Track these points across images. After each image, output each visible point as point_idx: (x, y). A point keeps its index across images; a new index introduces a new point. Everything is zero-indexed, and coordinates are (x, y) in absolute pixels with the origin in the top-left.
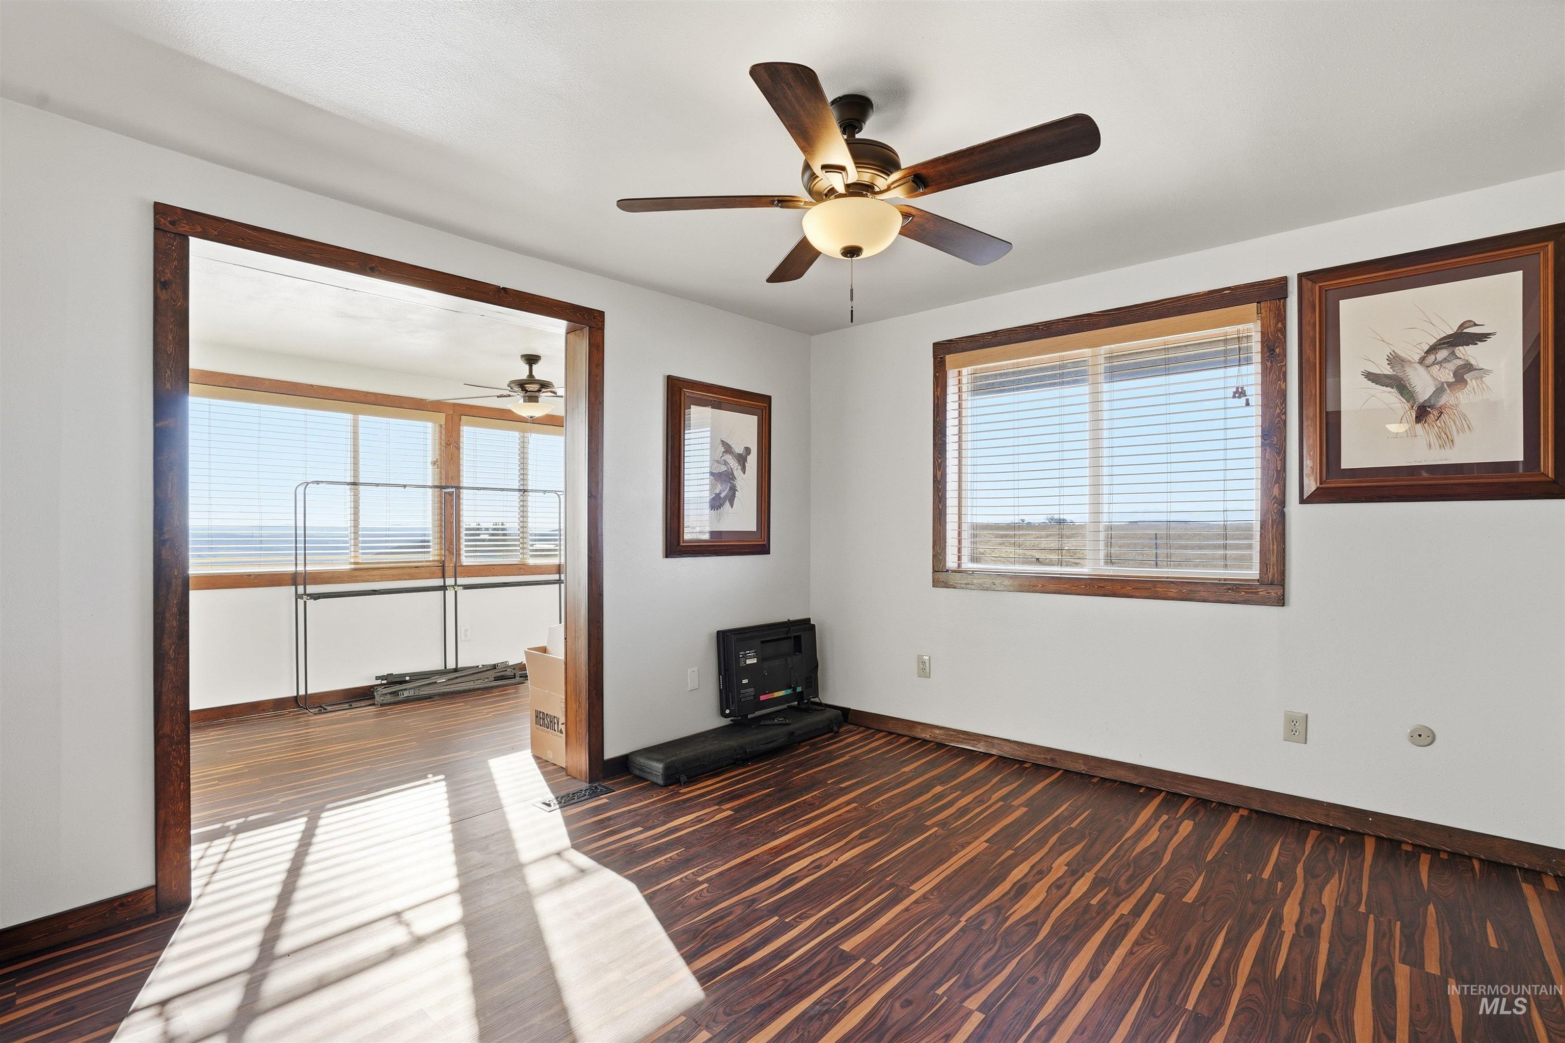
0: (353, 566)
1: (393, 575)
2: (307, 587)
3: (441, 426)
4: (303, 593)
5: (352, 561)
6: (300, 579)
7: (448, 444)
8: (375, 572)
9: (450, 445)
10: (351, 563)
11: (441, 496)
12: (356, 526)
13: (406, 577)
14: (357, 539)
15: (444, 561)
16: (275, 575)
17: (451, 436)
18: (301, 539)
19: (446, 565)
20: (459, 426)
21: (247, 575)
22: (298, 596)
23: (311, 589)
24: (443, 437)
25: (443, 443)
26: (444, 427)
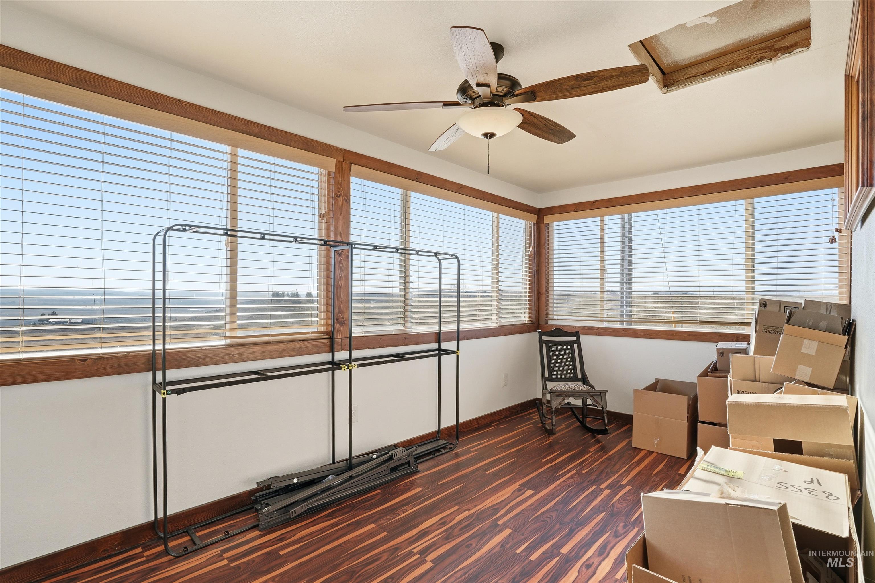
0: (228, 341)
1: (277, 351)
2: (168, 372)
3: (329, 173)
4: (161, 381)
5: (228, 334)
6: (159, 363)
7: (338, 196)
8: (257, 349)
9: (339, 197)
10: (226, 338)
11: (328, 257)
12: (233, 291)
13: (292, 353)
14: (235, 306)
15: (333, 333)
16: (121, 357)
17: (341, 187)
18: (159, 306)
19: (335, 337)
20: (349, 176)
21: (81, 360)
22: (157, 387)
23: (172, 375)
24: (332, 188)
25: (332, 195)
26: (333, 175)
